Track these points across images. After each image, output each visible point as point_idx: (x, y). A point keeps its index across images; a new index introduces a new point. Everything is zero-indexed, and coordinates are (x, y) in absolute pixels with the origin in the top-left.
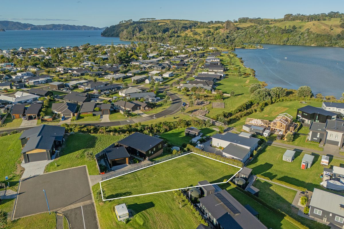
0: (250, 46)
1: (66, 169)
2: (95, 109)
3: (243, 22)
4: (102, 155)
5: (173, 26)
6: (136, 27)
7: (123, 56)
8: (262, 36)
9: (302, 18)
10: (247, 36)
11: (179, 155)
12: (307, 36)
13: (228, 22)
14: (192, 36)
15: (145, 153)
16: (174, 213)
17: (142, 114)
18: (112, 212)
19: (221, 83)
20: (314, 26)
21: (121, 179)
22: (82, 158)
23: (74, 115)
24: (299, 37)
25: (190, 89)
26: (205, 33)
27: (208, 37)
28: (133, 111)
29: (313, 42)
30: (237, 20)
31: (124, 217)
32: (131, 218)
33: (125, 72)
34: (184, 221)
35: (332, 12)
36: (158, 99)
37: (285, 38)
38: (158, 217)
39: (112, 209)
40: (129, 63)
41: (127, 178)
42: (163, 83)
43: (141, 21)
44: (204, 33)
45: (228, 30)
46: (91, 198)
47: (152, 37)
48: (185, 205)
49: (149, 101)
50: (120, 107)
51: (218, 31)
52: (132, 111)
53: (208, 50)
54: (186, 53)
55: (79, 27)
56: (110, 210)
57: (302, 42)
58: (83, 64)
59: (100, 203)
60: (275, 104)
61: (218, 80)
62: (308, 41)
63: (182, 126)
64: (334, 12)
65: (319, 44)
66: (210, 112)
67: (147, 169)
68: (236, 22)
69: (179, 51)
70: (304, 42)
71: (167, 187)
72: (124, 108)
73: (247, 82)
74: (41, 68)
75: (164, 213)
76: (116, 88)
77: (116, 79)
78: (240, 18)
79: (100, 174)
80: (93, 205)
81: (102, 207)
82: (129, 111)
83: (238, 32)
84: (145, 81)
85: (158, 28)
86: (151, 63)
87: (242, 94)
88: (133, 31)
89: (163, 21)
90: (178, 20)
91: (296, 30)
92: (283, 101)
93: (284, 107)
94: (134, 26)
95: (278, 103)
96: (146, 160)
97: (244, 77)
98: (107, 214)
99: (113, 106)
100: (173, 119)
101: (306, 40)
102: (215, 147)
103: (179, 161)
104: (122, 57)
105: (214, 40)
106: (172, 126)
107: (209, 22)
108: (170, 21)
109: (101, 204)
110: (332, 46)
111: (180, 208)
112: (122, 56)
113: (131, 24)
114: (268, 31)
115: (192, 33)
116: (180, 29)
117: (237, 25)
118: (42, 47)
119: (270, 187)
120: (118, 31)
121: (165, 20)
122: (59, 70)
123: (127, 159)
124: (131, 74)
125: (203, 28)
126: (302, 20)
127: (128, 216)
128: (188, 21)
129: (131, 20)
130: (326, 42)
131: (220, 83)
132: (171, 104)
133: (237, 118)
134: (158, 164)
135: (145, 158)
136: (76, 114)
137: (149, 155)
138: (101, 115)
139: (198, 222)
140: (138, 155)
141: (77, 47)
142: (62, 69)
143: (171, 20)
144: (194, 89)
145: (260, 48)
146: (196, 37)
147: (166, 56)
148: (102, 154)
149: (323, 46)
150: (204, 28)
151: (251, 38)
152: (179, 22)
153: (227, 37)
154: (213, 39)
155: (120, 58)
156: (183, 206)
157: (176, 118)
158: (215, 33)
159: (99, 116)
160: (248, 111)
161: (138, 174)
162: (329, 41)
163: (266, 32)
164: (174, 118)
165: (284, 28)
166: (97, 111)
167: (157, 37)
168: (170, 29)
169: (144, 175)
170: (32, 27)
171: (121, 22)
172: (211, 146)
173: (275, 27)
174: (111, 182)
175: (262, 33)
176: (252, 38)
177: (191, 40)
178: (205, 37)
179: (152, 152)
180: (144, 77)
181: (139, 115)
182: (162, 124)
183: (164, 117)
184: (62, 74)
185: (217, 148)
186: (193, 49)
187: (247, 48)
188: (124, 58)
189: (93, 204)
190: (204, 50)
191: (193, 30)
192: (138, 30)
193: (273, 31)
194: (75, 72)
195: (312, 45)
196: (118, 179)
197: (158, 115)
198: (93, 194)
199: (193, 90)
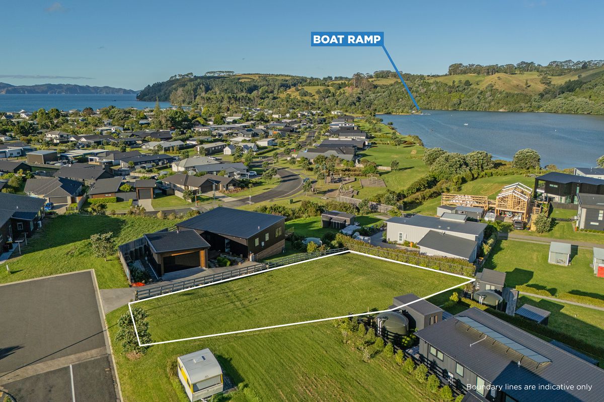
0: (400, 110)
1: (35, 279)
2: (121, 188)
3: (382, 77)
4: (136, 250)
5: (265, 83)
6: (200, 84)
7: (179, 117)
8: (417, 97)
9: (478, 70)
10: (391, 97)
11: (323, 255)
12: (490, 96)
13: (358, 77)
14: (299, 97)
15: (245, 243)
16: (353, 375)
17: (223, 197)
18: (169, 378)
19: (367, 154)
20: (500, 81)
21: (190, 296)
22: (82, 255)
23: (73, 201)
24: (478, 97)
25: (312, 161)
26: (321, 92)
27: (327, 99)
28: (203, 192)
29: (501, 105)
30: (372, 73)
31: (210, 389)
32: (231, 393)
33: (184, 140)
34: (388, 396)
35: (523, 63)
36: (253, 174)
37: (455, 100)
38: (310, 388)
39: (168, 370)
40: (190, 129)
41: (206, 295)
42: (258, 155)
43: (208, 75)
44: (318, 92)
45: (360, 89)
46: (103, 344)
47: (229, 98)
48: (377, 353)
49: (235, 177)
50: (175, 186)
51: (341, 90)
52: (200, 192)
53: (331, 116)
54: (293, 118)
55: (96, 89)
56: (160, 371)
57: (483, 105)
58: (100, 129)
59: (129, 356)
60: (479, 180)
61: (359, 149)
62: (493, 103)
63: (311, 214)
64: (526, 62)
65: (512, 108)
66: (360, 193)
67: (255, 278)
68: (371, 77)
69: (279, 116)
70: (487, 105)
71: (314, 313)
72: (183, 187)
73: (412, 153)
74: (15, 137)
75: (323, 375)
76: (167, 159)
77: (165, 148)
78: (377, 72)
79: (131, 286)
80: (109, 362)
81: (137, 364)
82: (195, 192)
83: (376, 91)
84: (223, 151)
85: (239, 85)
86: (231, 128)
87: (412, 168)
88: (195, 90)
89: (247, 76)
90: (273, 75)
91: (471, 87)
92: (492, 175)
93: (499, 183)
94: (196, 82)
95: (483, 179)
96: (249, 260)
97: (404, 147)
98: (150, 384)
99: (160, 185)
100: (289, 203)
101: (490, 103)
102: (395, 243)
103: (327, 265)
104: (176, 118)
105: (337, 104)
106: (289, 215)
107: (324, 79)
108: (259, 77)
109: (133, 355)
110: (532, 111)
111: (363, 361)
112: (177, 116)
113: (191, 80)
114: (425, 89)
115: (298, 93)
116: (277, 87)
117: (372, 81)
118: (23, 111)
119: (561, 309)
120: (167, 92)
121: (250, 74)
122: (51, 138)
123: (202, 254)
124: (194, 143)
125: (316, 85)
126: (479, 73)
127: (221, 386)
128: (290, 76)
129: (192, 73)
130: (523, 105)
131: (365, 154)
132: (281, 182)
133: (417, 201)
134: (278, 269)
135: (246, 257)
136: (78, 199)
137: (257, 250)
138: (134, 200)
139: (428, 395)
140: (226, 250)
141: (91, 109)
142: (58, 136)
143: (260, 74)
144: (321, 160)
145: (417, 114)
146: (306, 98)
147: (258, 121)
148: (137, 248)
149: (519, 111)
150: (318, 85)
151: (398, 100)
152: (275, 78)
153: (358, 99)
154: (334, 102)
155: (173, 119)
156: (372, 356)
157: (294, 203)
158: (337, 94)
159: (131, 200)
160: (434, 189)
161: (233, 286)
162: (527, 103)
163: (423, 91)
164: (292, 202)
165: (451, 84)
166: (127, 192)
167: (238, 97)
168: (259, 87)
169: (247, 289)
170: (10, 88)
171: (172, 77)
172: (385, 241)
173: (437, 83)
174: (161, 303)
175: (417, 92)
176: (401, 100)
177: (298, 102)
178: (321, 100)
179: (263, 244)
180: (221, 146)
181: (216, 199)
182: (268, 209)
183: (269, 201)
184: (56, 145)
185: (400, 244)
186: (304, 113)
187: (395, 114)
188: (180, 119)
189: (107, 359)
190: (322, 115)
191: (300, 88)
192: (203, 88)
193: (434, 89)
194: (83, 140)
195: (501, 110)
196: (181, 297)
197: (256, 199)
198: (108, 333)
199: (318, 161)
